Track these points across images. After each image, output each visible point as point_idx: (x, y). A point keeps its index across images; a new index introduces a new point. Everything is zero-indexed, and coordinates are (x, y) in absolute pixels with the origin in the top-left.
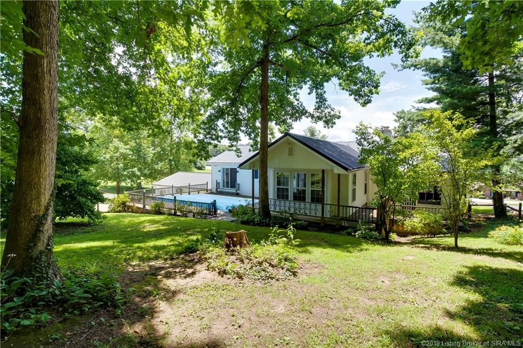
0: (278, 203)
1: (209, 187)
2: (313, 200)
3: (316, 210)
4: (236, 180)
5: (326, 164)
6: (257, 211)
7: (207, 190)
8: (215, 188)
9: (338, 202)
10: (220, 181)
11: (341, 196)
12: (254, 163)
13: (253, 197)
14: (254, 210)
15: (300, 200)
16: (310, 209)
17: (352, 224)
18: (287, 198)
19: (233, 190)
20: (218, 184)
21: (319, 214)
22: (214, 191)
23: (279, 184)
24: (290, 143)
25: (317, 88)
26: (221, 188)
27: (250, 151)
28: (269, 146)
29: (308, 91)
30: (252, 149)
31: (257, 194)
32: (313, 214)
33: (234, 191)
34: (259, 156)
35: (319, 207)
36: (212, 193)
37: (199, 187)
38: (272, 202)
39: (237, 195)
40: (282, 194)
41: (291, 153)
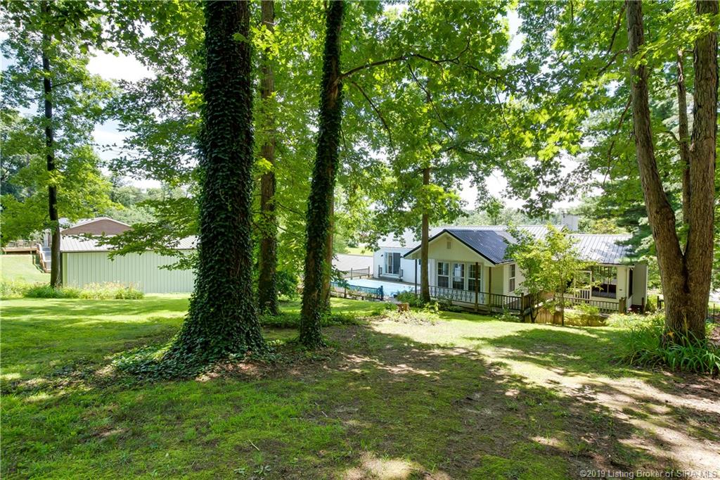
0: (438, 290)
1: (371, 273)
2: (470, 289)
3: (471, 297)
4: (399, 266)
5: (479, 259)
6: (419, 297)
7: (369, 275)
8: (378, 273)
9: (490, 291)
10: (383, 266)
11: (492, 286)
12: (417, 254)
13: (416, 284)
14: (416, 295)
15: (458, 288)
16: (466, 296)
17: (499, 309)
18: (447, 286)
19: (396, 276)
20: (380, 269)
21: (474, 301)
22: (376, 276)
23: (440, 272)
24: (448, 238)
25: (478, 182)
26: (384, 274)
27: (414, 240)
28: (430, 241)
29: (470, 184)
30: (415, 239)
31: (419, 281)
32: (468, 300)
33: (398, 277)
34: (420, 248)
35: (474, 294)
36: (374, 278)
37: (360, 272)
38: (433, 289)
39: (401, 281)
40: (443, 283)
41: (449, 246)
